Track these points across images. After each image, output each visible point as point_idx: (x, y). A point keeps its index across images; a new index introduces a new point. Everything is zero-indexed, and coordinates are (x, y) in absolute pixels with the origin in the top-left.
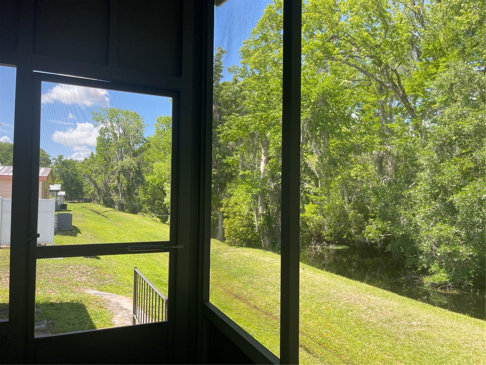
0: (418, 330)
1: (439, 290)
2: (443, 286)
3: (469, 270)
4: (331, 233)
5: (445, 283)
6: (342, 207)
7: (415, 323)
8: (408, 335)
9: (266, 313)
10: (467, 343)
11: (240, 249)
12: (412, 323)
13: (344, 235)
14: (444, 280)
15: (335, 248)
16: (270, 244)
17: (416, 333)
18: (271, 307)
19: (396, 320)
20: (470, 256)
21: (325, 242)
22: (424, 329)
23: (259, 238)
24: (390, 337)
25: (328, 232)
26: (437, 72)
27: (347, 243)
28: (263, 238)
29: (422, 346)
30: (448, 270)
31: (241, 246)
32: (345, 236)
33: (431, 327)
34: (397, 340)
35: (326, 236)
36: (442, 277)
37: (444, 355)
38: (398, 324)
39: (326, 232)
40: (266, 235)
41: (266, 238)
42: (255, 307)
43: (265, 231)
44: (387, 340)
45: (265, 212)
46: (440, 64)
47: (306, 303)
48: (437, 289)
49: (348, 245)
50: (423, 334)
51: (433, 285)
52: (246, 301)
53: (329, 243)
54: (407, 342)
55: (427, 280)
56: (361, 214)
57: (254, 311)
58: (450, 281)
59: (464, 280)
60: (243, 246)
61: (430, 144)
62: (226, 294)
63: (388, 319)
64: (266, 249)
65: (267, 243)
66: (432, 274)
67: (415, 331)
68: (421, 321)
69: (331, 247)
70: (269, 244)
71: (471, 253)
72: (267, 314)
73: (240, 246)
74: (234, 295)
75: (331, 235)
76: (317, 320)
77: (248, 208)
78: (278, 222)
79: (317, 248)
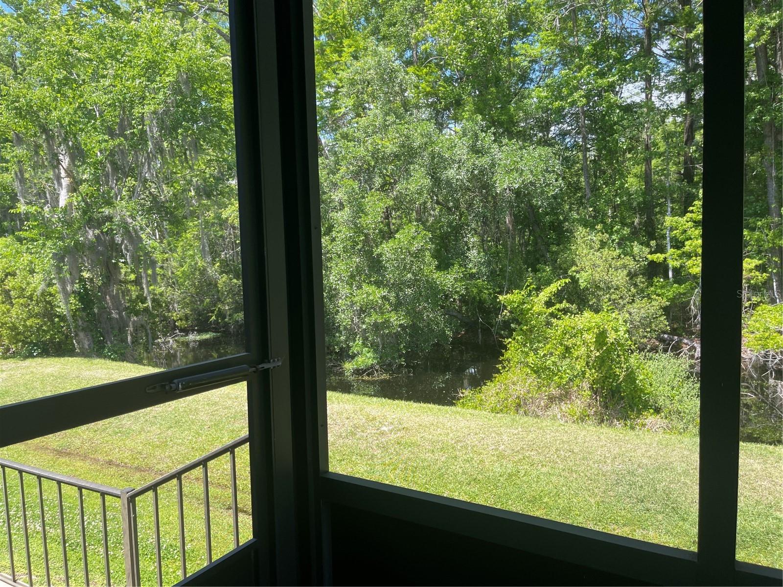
0: (392, 436)
1: (366, 378)
2: (368, 370)
3: (399, 345)
4: (186, 315)
5: (372, 366)
6: (203, 272)
7: (384, 428)
8: (385, 448)
9: (138, 469)
10: (461, 441)
11: (29, 362)
12: (382, 429)
13: (212, 316)
14: (370, 362)
15: (198, 338)
16: (92, 345)
17: (393, 442)
18: (145, 456)
19: (360, 430)
20: (401, 325)
21: (177, 331)
22: (399, 434)
23: (67, 337)
24: (362, 456)
25: (181, 314)
26: (339, 61)
27: (213, 328)
28: (76, 335)
29: (409, 459)
30: (374, 346)
31: (30, 356)
32: (214, 318)
33: (407, 429)
34: (372, 458)
35: (178, 320)
36: (366, 358)
37: (440, 464)
38: (365, 435)
39: (177, 313)
40: (83, 330)
41: (82, 335)
42: (110, 463)
43: (80, 323)
44: (359, 462)
45: (77, 286)
46: (345, 49)
47: (210, 435)
48: (363, 377)
49: (215, 330)
50: (403, 441)
51: (358, 372)
52: (85, 457)
53: (186, 331)
54: (387, 458)
55: (349, 366)
56: (237, 280)
57: (113, 470)
58: (378, 363)
59: (393, 358)
60: (34, 357)
61: (343, 169)
62: (36, 452)
63: (349, 431)
64: (85, 354)
65: (86, 344)
66: (353, 357)
67: (390, 440)
68: (392, 423)
69: (191, 337)
70: (89, 345)
71: (402, 322)
72: (141, 471)
73: (26, 357)
74: (54, 450)
75: (187, 318)
76: (241, 458)
77: (45, 280)
78: (107, 303)
79: (169, 342)
